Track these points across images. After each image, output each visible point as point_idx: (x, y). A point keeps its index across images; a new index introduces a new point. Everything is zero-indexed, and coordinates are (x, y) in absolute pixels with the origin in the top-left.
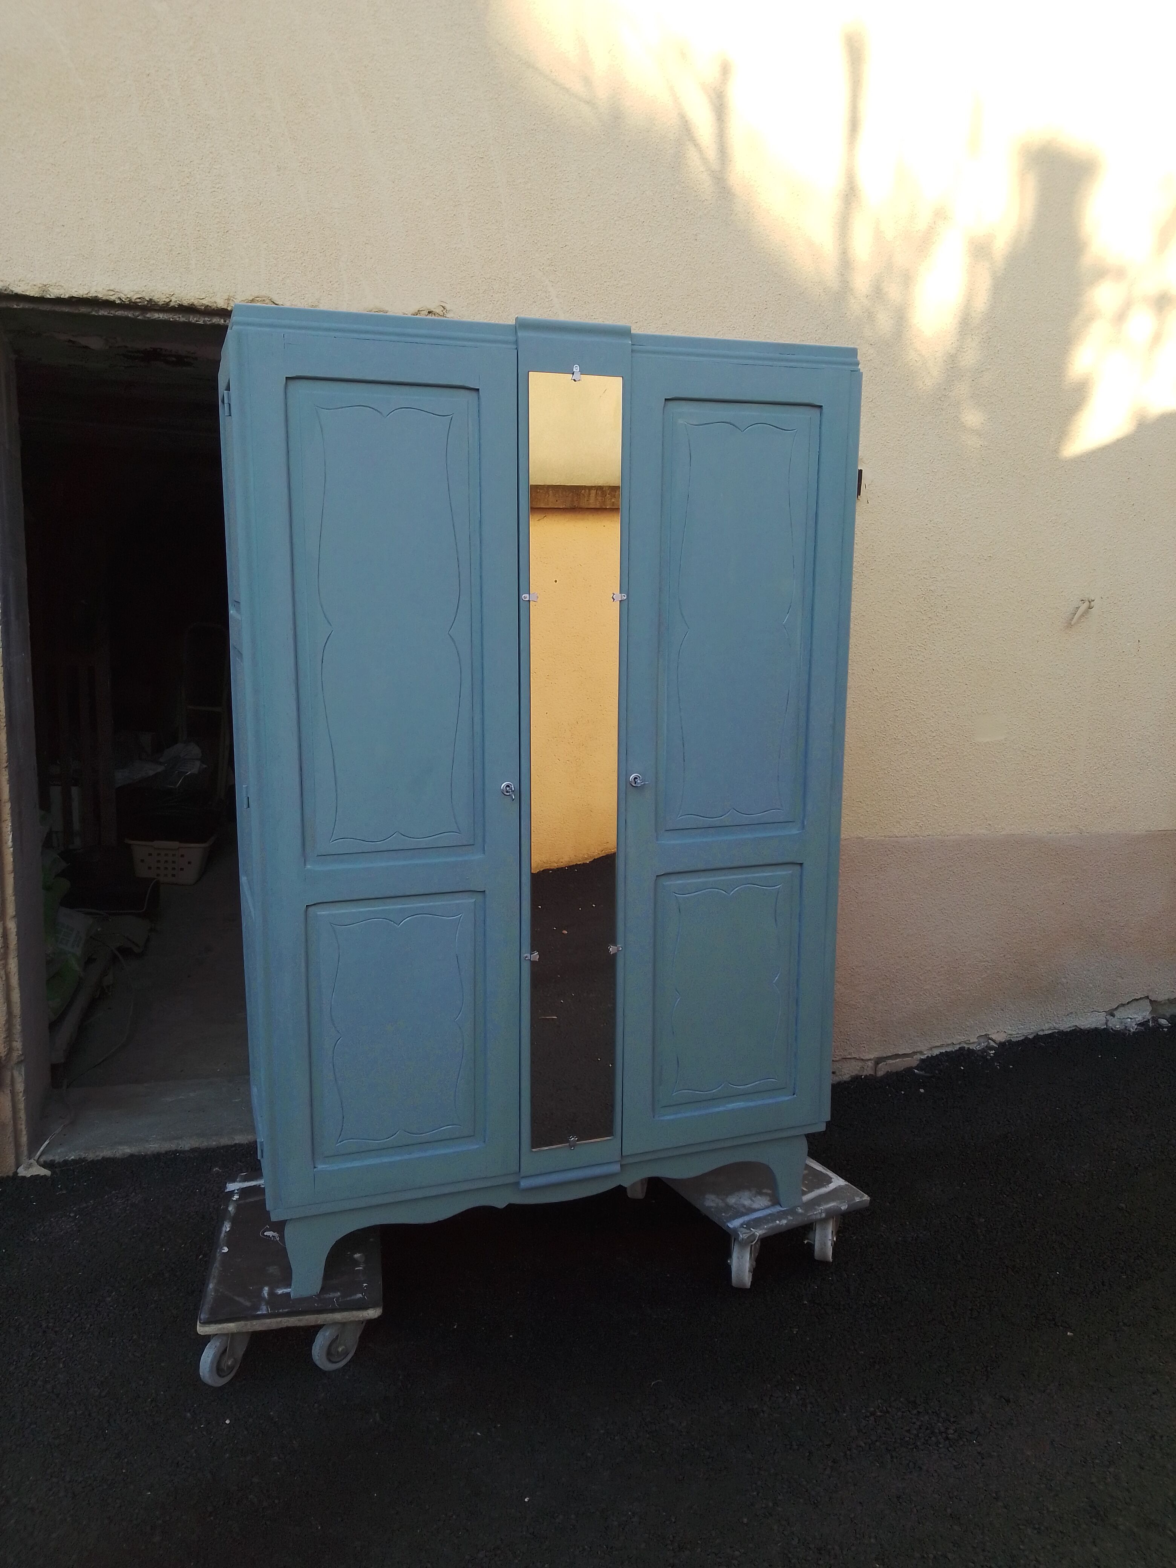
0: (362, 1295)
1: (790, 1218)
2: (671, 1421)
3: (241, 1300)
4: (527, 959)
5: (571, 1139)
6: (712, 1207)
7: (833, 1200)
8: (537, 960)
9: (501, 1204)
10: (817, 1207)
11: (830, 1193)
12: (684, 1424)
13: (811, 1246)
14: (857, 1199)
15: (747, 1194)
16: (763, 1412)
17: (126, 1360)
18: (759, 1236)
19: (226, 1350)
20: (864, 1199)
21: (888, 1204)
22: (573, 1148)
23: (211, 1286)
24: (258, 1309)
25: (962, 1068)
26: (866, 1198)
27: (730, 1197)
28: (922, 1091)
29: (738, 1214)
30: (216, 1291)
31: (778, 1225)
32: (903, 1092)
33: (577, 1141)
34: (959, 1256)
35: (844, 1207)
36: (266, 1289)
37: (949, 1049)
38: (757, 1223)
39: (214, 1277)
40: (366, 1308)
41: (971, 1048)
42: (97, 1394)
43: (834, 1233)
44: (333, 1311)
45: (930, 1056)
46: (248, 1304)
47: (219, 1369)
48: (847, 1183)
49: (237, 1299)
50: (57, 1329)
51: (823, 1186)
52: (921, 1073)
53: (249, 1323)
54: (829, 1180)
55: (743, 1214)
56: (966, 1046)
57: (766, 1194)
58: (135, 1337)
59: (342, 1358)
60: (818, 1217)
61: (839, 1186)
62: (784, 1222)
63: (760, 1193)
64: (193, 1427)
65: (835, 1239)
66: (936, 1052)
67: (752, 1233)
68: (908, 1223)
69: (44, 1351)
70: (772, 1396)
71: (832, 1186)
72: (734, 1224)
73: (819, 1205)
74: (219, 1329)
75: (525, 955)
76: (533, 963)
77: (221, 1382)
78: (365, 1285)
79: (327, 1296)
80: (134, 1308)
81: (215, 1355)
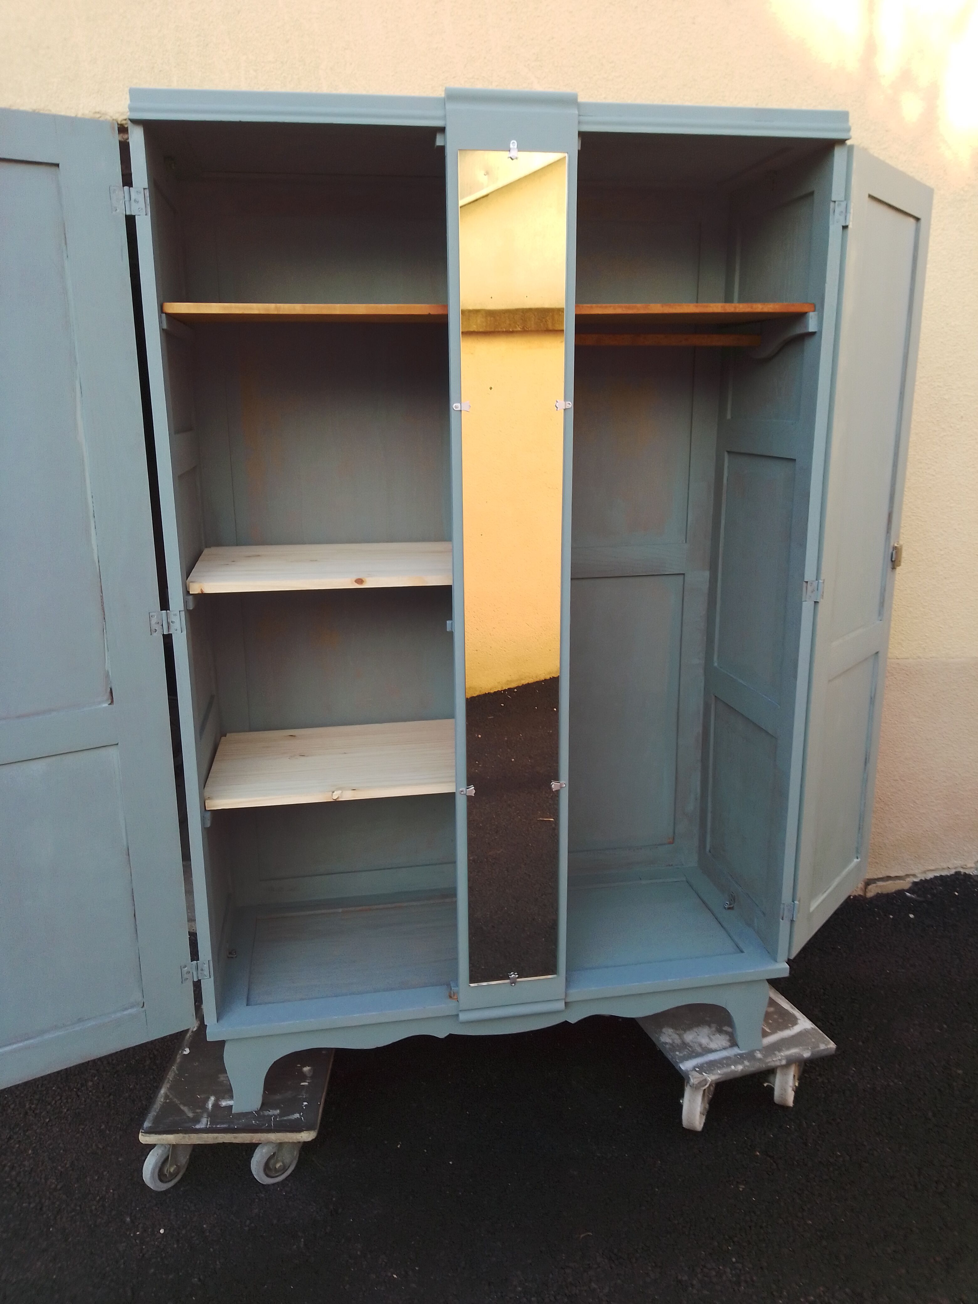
0: (300, 1115)
1: (746, 1063)
2: (594, 1285)
3: (185, 1109)
4: (462, 793)
5: (511, 975)
6: (666, 1043)
7: (796, 1046)
8: (473, 795)
9: (442, 1035)
10: (777, 1053)
11: (793, 1037)
12: (606, 1290)
13: (771, 1090)
14: (822, 1047)
15: (705, 1030)
16: (692, 1285)
17: (88, 1152)
18: (711, 1082)
19: (168, 1157)
20: (829, 1047)
21: (861, 1043)
22: (513, 985)
23: (163, 1091)
24: (198, 1121)
25: (956, 894)
26: (832, 1045)
27: (688, 1032)
28: (912, 916)
29: (694, 1054)
30: (166, 1097)
31: (732, 1072)
32: (891, 917)
33: (518, 978)
34: (930, 1114)
35: (807, 1054)
36: (212, 1098)
37: (944, 873)
38: (710, 1066)
39: (168, 1082)
40: (300, 1131)
41: (967, 873)
42: (53, 1186)
43: (796, 1078)
44: (269, 1131)
45: (923, 879)
46: (191, 1115)
47: (161, 1175)
48: (813, 1026)
49: (182, 1107)
50: (38, 1111)
51: (786, 1027)
52: (913, 896)
53: (187, 1136)
54: (794, 1021)
55: (698, 1055)
56: (962, 871)
57: (727, 1033)
58: (103, 1127)
59: (280, 1173)
60: (778, 1063)
61: (805, 1029)
62: (740, 1067)
63: (720, 1031)
64: (130, 1234)
65: (797, 1084)
66: (930, 876)
67: (704, 1078)
68: (879, 1068)
69: (20, 1134)
70: (704, 1266)
71: (796, 1029)
72: (686, 1066)
73: (780, 1051)
74: (159, 1140)
75: (461, 790)
76: (469, 798)
77: (163, 1187)
78: (305, 1103)
79: (266, 1113)
80: (110, 1095)
81: (156, 1163)
